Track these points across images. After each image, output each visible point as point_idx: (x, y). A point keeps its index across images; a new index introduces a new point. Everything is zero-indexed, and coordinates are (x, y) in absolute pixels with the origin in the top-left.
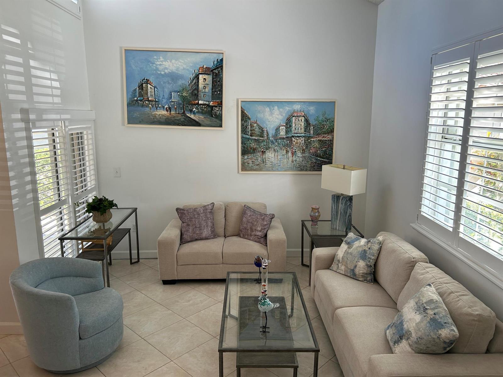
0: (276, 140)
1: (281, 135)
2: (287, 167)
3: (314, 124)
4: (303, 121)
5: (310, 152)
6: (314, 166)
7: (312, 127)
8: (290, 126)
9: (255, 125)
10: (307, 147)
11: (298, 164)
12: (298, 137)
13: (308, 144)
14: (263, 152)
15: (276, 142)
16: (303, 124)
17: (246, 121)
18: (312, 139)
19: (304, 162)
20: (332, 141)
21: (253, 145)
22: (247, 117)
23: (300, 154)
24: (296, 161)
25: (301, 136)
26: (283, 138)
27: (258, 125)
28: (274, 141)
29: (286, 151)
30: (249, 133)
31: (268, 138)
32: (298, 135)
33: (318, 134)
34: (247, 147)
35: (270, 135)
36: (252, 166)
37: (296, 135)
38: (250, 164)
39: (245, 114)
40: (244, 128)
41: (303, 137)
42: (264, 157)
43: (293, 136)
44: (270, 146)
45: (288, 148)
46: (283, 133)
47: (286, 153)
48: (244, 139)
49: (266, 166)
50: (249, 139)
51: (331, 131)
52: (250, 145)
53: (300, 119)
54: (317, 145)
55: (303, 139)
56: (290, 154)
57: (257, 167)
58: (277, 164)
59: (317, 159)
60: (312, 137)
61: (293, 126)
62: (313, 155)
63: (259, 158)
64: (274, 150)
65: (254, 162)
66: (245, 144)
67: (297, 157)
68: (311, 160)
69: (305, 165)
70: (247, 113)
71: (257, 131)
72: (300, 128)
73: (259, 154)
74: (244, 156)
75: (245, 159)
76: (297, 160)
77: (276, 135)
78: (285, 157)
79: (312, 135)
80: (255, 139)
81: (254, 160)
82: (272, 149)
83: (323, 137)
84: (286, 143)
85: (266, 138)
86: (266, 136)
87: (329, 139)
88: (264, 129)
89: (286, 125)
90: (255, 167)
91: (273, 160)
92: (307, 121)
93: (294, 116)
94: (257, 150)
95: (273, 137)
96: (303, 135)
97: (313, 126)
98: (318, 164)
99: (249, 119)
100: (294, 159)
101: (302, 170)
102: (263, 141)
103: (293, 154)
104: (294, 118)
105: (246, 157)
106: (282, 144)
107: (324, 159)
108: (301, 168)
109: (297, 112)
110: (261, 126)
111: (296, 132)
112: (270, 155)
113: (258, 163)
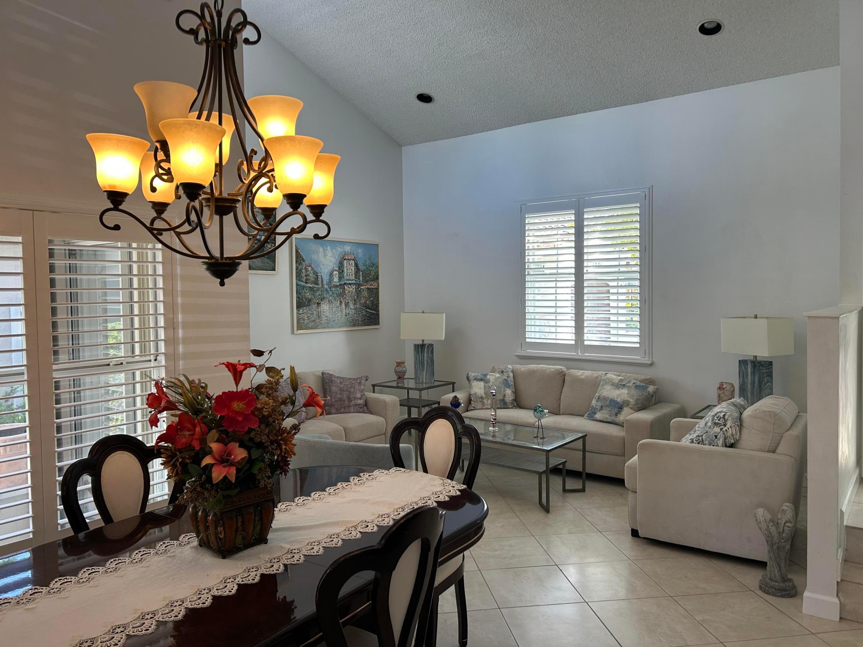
0: (330, 288)
1: (335, 282)
2: (342, 323)
3: (363, 269)
4: (353, 265)
5: (361, 303)
6: (365, 319)
7: (361, 273)
8: (343, 271)
9: (310, 269)
10: (358, 297)
11: (351, 317)
12: (350, 284)
13: (358, 292)
14: (318, 303)
15: (330, 290)
16: (353, 268)
17: (300, 264)
18: (362, 287)
19: (356, 315)
20: (377, 289)
21: (308, 295)
22: (301, 259)
23: (352, 305)
24: (349, 314)
25: (352, 284)
26: (337, 286)
27: (312, 269)
28: (329, 290)
29: (340, 302)
30: (304, 280)
31: (323, 285)
32: (350, 282)
33: (367, 281)
34: (302, 297)
35: (325, 283)
36: (307, 323)
37: (348, 282)
38: (305, 321)
39: (300, 254)
40: (298, 272)
41: (355, 284)
42: (319, 310)
43: (345, 284)
44: (325, 296)
45: (342, 299)
46: (336, 279)
47: (340, 304)
48: (298, 287)
49: (322, 322)
50: (304, 287)
51: (377, 278)
52: (305, 296)
53: (351, 262)
54: (365, 294)
55: (354, 287)
56: (343, 305)
57: (313, 324)
58: (332, 318)
59: (367, 311)
60: (362, 285)
61: (345, 271)
62: (363, 307)
63: (314, 312)
64: (329, 301)
65: (309, 318)
66: (300, 294)
67: (350, 310)
68: (362, 312)
69: (357, 318)
70: (301, 253)
71: (312, 276)
72: (351, 273)
73: (314, 306)
74: (299, 310)
75: (300, 314)
76: (350, 312)
77: (330, 282)
78: (339, 309)
79: (361, 283)
80: (310, 287)
81: (309, 315)
82: (327, 300)
83: (371, 285)
84: (339, 291)
85: (321, 285)
86: (320, 282)
87: (375, 287)
88: (318, 274)
89: (339, 269)
90: (310, 325)
91: (327, 313)
92: (356, 265)
93: (345, 259)
94: (313, 302)
95: (327, 285)
96: (354, 282)
97: (362, 271)
98: (368, 317)
99: (304, 260)
100: (348, 312)
101: (354, 325)
102: (317, 290)
103: (347, 305)
104: (345, 261)
105: (301, 311)
106: (336, 294)
107: (372, 310)
108: (354, 323)
109: (348, 255)
110: (316, 270)
111: (348, 278)
112: (325, 307)
113: (313, 319)
